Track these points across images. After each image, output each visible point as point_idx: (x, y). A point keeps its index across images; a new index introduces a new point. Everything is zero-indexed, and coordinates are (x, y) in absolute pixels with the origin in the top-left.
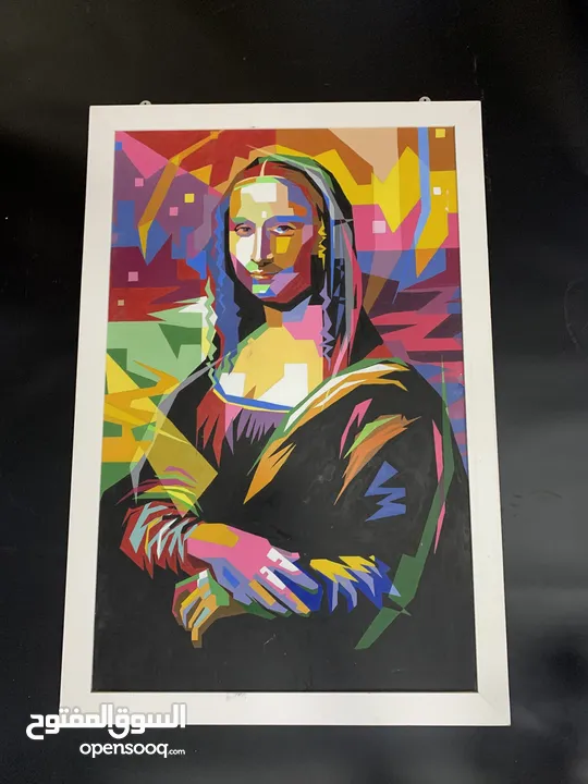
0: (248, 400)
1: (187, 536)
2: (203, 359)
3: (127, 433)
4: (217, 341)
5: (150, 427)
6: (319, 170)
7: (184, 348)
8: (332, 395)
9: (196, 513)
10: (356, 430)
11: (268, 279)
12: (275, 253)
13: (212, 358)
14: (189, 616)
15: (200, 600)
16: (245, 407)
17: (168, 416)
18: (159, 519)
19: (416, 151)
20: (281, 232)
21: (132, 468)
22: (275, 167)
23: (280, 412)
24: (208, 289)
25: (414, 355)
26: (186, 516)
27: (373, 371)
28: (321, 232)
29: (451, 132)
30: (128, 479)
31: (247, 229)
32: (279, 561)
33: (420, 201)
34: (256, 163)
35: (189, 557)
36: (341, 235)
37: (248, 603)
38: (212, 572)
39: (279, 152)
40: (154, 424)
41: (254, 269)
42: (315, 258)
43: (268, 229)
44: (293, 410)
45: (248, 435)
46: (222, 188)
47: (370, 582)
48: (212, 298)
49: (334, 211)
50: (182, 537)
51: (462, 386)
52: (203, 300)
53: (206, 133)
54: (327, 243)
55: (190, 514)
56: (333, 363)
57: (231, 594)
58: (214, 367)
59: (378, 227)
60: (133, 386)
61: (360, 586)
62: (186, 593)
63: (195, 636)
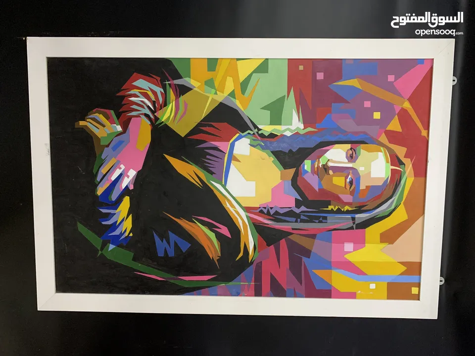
0: (231, 157)
1: (143, 117)
3: (211, 74)
4: (272, 136)
5: (213, 91)
6: (393, 207)
7: (267, 113)
8: (234, 212)
9: (157, 123)
11: (315, 171)
12: (333, 176)
13: (260, 132)
14: (94, 119)
15: (104, 126)
16: (226, 156)
17: (221, 103)
18: (153, 98)
19: (402, 274)
20: (348, 180)
21: (187, 79)
22: (397, 177)
24: (309, 129)
25: (259, 266)
26: (155, 117)
27: (250, 240)
28: (347, 208)
29: (417, 297)
30: (180, 77)
31: (351, 157)
32: (128, 177)
33: (366, 274)
34: (401, 163)
35: (130, 118)
36: (344, 221)
37: (103, 157)
38: (120, 134)
40: (216, 93)
41: (322, 161)
42: (329, 203)
43: (351, 171)
44: (224, 186)
45: (207, 157)
46: (383, 139)
47: (117, 233)
48: (302, 132)
49: (361, 217)
50: (142, 114)
51: (238, 294)
52: (302, 126)
53: (427, 128)
54: (339, 211)
56: (255, 214)
57: (108, 146)
58: (254, 134)
59: (348, 246)
60: (242, 78)
61: (114, 226)
62: (108, 117)
63: (82, 123)
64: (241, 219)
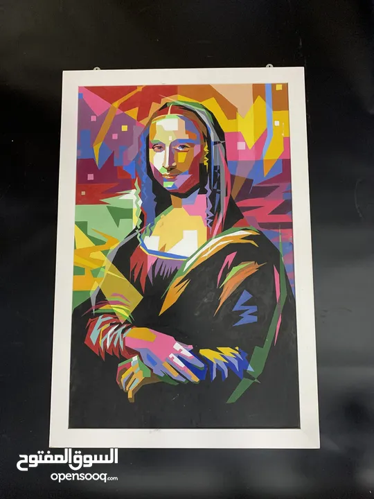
0: (162, 253)
1: (125, 335)
2: (134, 228)
3: (87, 272)
4: (142, 216)
5: (102, 269)
6: (204, 110)
7: (122, 221)
8: (213, 249)
9: (130, 321)
10: (227, 271)
11: (173, 178)
12: (177, 162)
13: (139, 227)
14: (127, 383)
15: (133, 373)
16: (160, 257)
17: (113, 263)
18: (108, 325)
19: (264, 98)
20: (181, 149)
21: (91, 294)
22: (178, 108)
23: (181, 260)
24: (136, 184)
25: (262, 225)
26: (124, 323)
27: (238, 234)
28: (206, 149)
29: (285, 86)
30: (89, 300)
31: (160, 147)
32: (181, 350)
33: (266, 130)
34: (165, 106)
35: (126, 348)
36: (218, 151)
37: (162, 375)
38: (140, 356)
39: (179, 99)
41: (164, 172)
42: (202, 165)
43: (173, 147)
44: (189, 259)
45: (161, 274)
46: (144, 122)
47: (236, 363)
48: (139, 190)
49: (213, 136)
50: (122, 336)
51: (292, 244)
52: (133, 191)
53: (134, 88)
54: (209, 156)
55: (126, 322)
56: (213, 229)
57: (152, 370)
58: (140, 233)
59: (241, 146)
60: (91, 244)
61: (229, 365)
62: (125, 370)
63: (130, 395)
64: (219, 242)
